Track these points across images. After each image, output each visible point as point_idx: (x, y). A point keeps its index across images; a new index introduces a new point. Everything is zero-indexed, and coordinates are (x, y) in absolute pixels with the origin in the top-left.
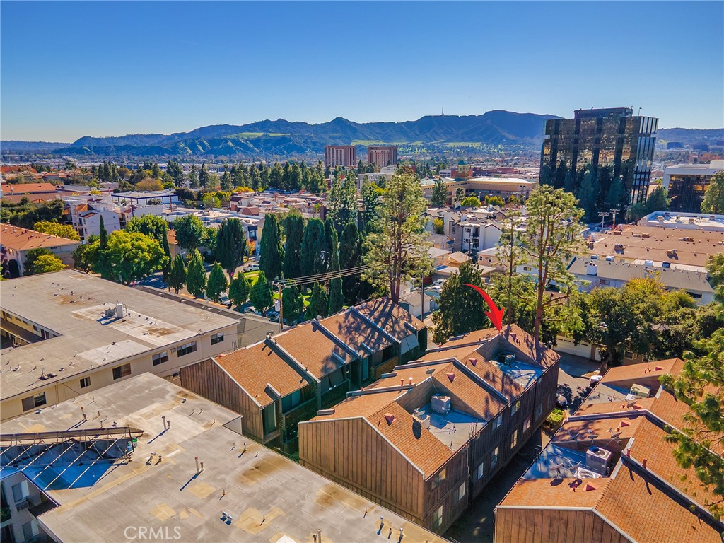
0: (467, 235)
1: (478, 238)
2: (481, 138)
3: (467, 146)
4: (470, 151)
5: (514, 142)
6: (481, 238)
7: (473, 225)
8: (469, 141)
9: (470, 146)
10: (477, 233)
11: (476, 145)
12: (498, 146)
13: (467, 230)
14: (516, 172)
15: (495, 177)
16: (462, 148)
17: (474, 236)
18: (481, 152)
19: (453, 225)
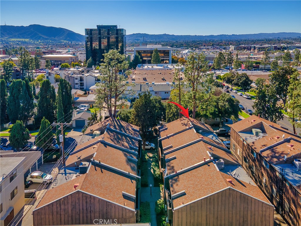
0: (76, 81)
1: (83, 82)
2: (29, 36)
3: (22, 40)
4: (25, 43)
5: (46, 39)
6: (84, 82)
7: (79, 76)
8: (23, 38)
9: (24, 40)
10: (81, 79)
11: (27, 40)
12: (38, 41)
13: (76, 79)
14: (58, 52)
15: (51, 54)
16: (19, 41)
17: (80, 81)
18: (30, 44)
19: (68, 77)
